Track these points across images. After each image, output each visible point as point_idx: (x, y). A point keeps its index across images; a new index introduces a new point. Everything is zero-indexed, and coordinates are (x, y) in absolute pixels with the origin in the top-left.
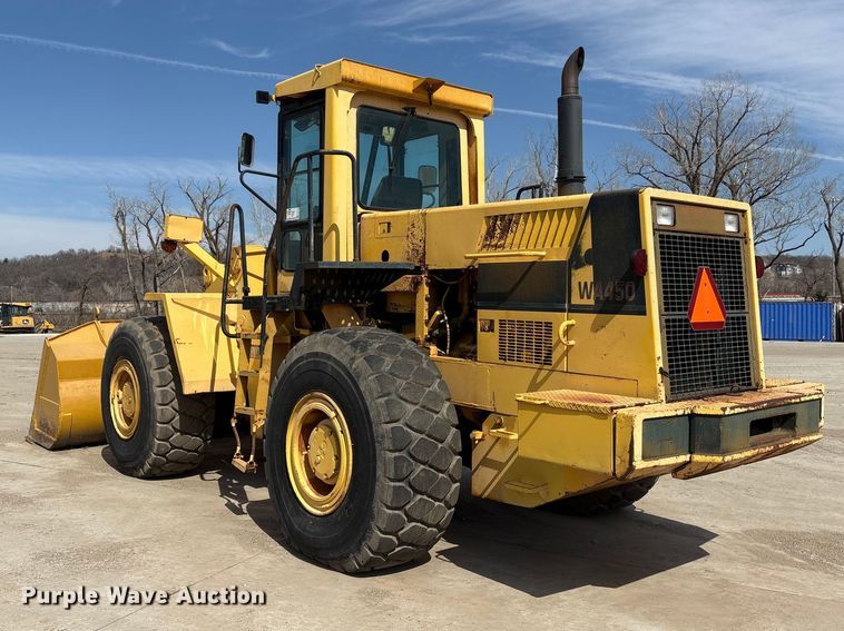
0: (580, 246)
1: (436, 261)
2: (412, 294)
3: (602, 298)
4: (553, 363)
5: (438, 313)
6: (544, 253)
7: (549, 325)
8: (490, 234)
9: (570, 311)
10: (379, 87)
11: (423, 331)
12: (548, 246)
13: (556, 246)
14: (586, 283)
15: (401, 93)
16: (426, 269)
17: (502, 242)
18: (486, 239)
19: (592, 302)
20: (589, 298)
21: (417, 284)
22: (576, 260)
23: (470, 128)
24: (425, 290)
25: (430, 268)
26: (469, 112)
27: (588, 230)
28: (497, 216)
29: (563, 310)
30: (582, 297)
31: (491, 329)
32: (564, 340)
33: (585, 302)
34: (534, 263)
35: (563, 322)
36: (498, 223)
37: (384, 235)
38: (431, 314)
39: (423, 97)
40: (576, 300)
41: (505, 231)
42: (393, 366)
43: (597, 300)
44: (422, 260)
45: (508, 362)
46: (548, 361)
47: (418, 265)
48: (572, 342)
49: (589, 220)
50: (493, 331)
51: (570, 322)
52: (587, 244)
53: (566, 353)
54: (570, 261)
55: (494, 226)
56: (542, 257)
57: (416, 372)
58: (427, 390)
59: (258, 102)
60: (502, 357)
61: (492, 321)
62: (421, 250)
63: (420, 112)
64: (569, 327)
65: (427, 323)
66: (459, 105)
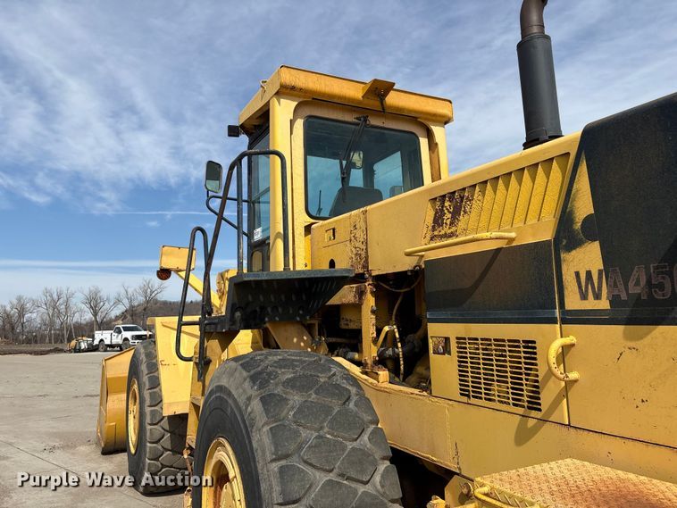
0: (571, 213)
1: (380, 266)
2: (357, 307)
3: (624, 297)
4: (544, 407)
5: (386, 329)
6: (513, 235)
7: (530, 344)
8: (438, 221)
9: (564, 321)
10: (324, 94)
11: (370, 351)
12: (518, 223)
13: (532, 220)
14: (589, 274)
15: (350, 99)
16: (370, 275)
17: (453, 229)
18: (434, 229)
19: (604, 304)
20: (597, 297)
21: (361, 293)
22: (567, 236)
23: (430, 135)
24: (370, 301)
25: (374, 274)
26: (429, 120)
27: (583, 184)
28: (444, 196)
29: (553, 321)
30: (584, 297)
31: (447, 350)
32: (559, 371)
33: (591, 304)
34: (499, 250)
35: (552, 340)
36: (447, 204)
37: (331, 243)
38: (379, 331)
39: (374, 104)
40: (573, 302)
41: (456, 214)
42: (300, 411)
43: (614, 301)
44: (365, 266)
45: (473, 401)
46: (534, 404)
47: (361, 272)
48: (573, 375)
49: (583, 169)
50: (449, 353)
51: (567, 340)
52: (584, 206)
53: (565, 393)
54: (557, 239)
55: (442, 210)
56: (512, 240)
57: (334, 418)
58: (350, 445)
59: (230, 135)
60: (465, 393)
61: (447, 340)
62: (363, 253)
63: (374, 121)
64: (566, 349)
65: (375, 341)
66: (416, 112)
